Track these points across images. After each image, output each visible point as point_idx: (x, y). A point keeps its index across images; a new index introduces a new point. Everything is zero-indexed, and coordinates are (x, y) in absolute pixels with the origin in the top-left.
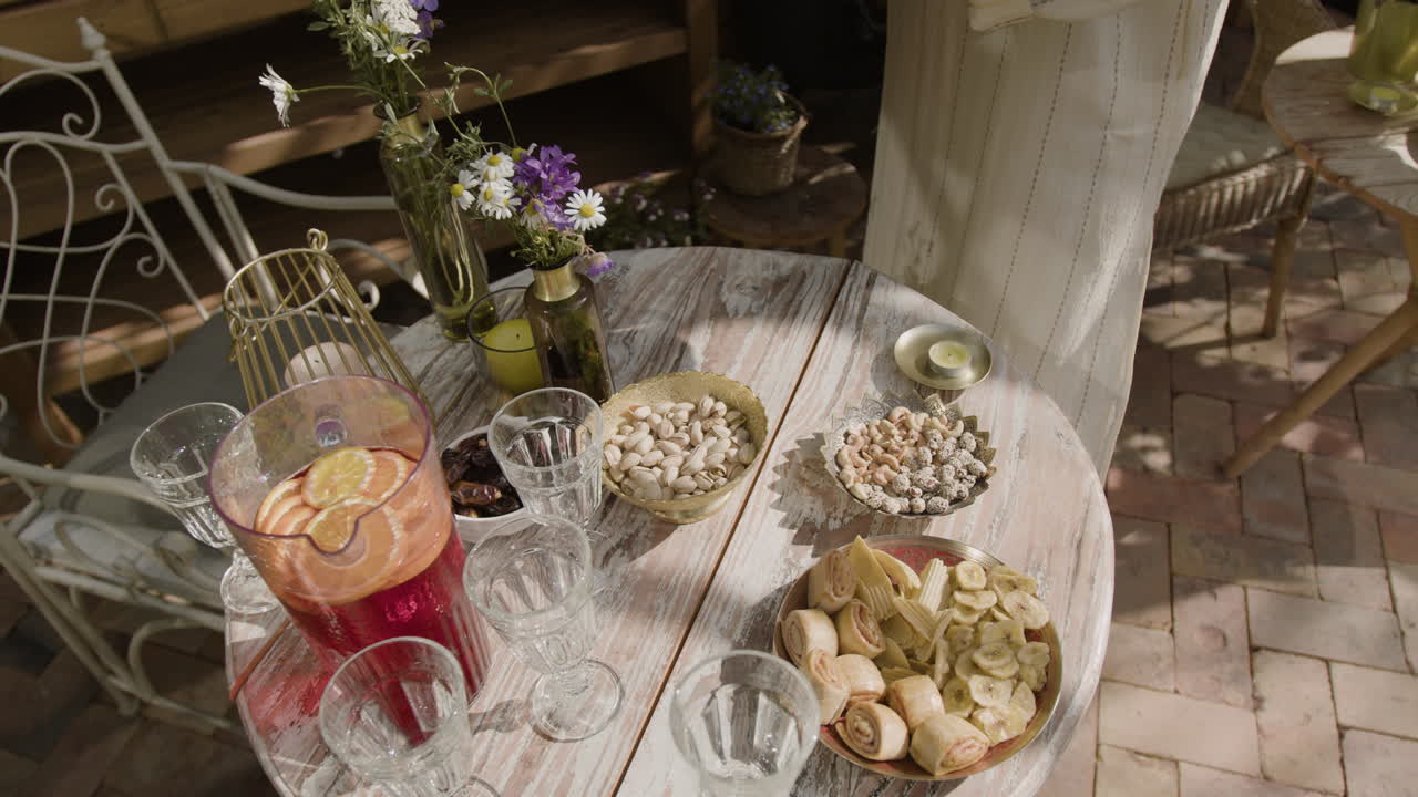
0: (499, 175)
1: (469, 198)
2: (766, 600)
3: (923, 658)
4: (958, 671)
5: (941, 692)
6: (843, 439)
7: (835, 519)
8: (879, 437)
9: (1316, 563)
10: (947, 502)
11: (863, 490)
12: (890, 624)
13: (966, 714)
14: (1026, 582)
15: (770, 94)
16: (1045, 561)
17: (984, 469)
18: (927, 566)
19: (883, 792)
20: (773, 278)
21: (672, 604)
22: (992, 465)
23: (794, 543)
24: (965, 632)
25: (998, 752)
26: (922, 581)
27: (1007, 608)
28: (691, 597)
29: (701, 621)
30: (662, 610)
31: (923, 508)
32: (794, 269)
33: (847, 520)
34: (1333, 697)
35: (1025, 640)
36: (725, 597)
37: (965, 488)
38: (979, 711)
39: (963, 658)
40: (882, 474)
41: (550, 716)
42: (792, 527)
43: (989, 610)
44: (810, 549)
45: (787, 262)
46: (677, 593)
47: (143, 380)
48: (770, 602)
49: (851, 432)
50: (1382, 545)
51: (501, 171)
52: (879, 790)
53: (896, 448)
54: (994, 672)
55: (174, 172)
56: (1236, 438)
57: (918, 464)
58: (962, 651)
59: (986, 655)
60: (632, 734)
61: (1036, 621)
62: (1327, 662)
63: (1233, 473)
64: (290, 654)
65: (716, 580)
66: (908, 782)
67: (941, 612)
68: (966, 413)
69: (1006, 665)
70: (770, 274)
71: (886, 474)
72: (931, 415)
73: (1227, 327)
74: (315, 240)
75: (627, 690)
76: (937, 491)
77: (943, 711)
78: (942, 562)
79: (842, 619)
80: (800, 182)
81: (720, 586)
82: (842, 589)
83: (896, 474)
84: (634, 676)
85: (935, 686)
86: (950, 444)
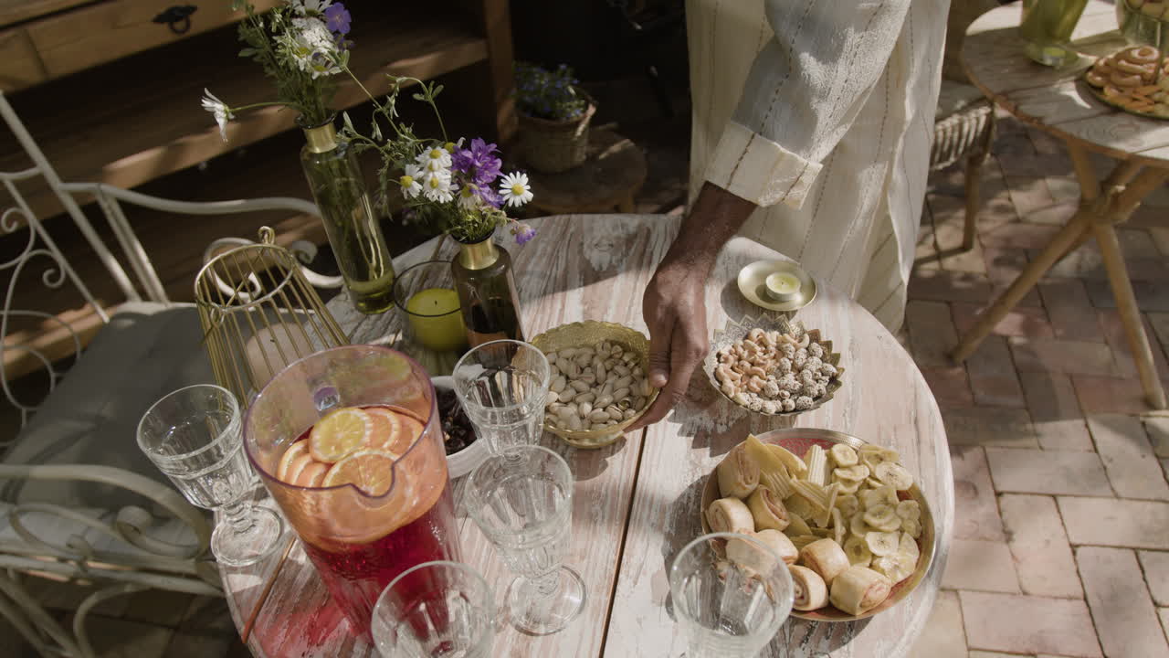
0: (442, 166)
1: (418, 187)
2: (682, 496)
3: (823, 525)
4: (854, 530)
5: (843, 548)
6: (716, 359)
7: (721, 424)
8: (746, 354)
9: (1033, 421)
10: (811, 399)
11: (744, 398)
12: (792, 501)
13: (868, 564)
14: (890, 454)
15: (565, 88)
16: (893, 437)
17: (834, 370)
18: (809, 451)
19: (812, 635)
20: (623, 236)
21: (607, 508)
22: (839, 366)
23: (693, 447)
24: (852, 500)
25: (899, 590)
26: (807, 463)
27: (879, 477)
28: (622, 502)
29: (635, 520)
30: (600, 514)
31: (794, 406)
32: (640, 226)
33: (731, 424)
34: (1063, 524)
35: (897, 500)
36: (649, 498)
37: (822, 386)
38: (878, 560)
39: (854, 521)
40: (755, 382)
41: (528, 615)
42: (689, 435)
43: (865, 480)
44: (707, 451)
45: (632, 222)
46: (609, 499)
47: (58, 380)
48: (686, 496)
49: (722, 352)
50: (1078, 401)
51: (442, 162)
52: (808, 635)
53: (761, 361)
54: (882, 528)
55: (66, 193)
56: (957, 331)
57: (781, 372)
58: (852, 516)
59: (874, 515)
60: (600, 618)
61: (904, 484)
62: (1054, 497)
63: (960, 359)
64: (288, 596)
65: (639, 484)
66: (830, 624)
67: (827, 487)
68: (809, 327)
69: (891, 521)
70: (620, 233)
71: (757, 383)
72: (782, 333)
73: (935, 245)
74: (266, 236)
75: (588, 584)
76: (802, 392)
77: (848, 564)
78: (820, 447)
79: (753, 501)
80: (592, 158)
81: (644, 489)
82: (751, 478)
83: (765, 382)
84: (590, 571)
85: (837, 545)
86: (802, 354)
